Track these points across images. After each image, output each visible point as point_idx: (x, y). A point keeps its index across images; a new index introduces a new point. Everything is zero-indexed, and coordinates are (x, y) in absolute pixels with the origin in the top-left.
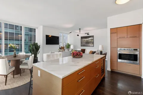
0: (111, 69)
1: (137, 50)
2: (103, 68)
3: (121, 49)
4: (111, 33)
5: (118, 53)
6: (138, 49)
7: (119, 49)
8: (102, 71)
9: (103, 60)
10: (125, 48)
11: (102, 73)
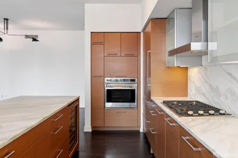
0: (92, 127)
1: (134, 80)
2: (74, 129)
3: (111, 80)
4: (93, 44)
5: (106, 88)
6: (136, 80)
7: (107, 80)
8: (72, 137)
9: (74, 108)
10: (117, 77)
11: (73, 142)
